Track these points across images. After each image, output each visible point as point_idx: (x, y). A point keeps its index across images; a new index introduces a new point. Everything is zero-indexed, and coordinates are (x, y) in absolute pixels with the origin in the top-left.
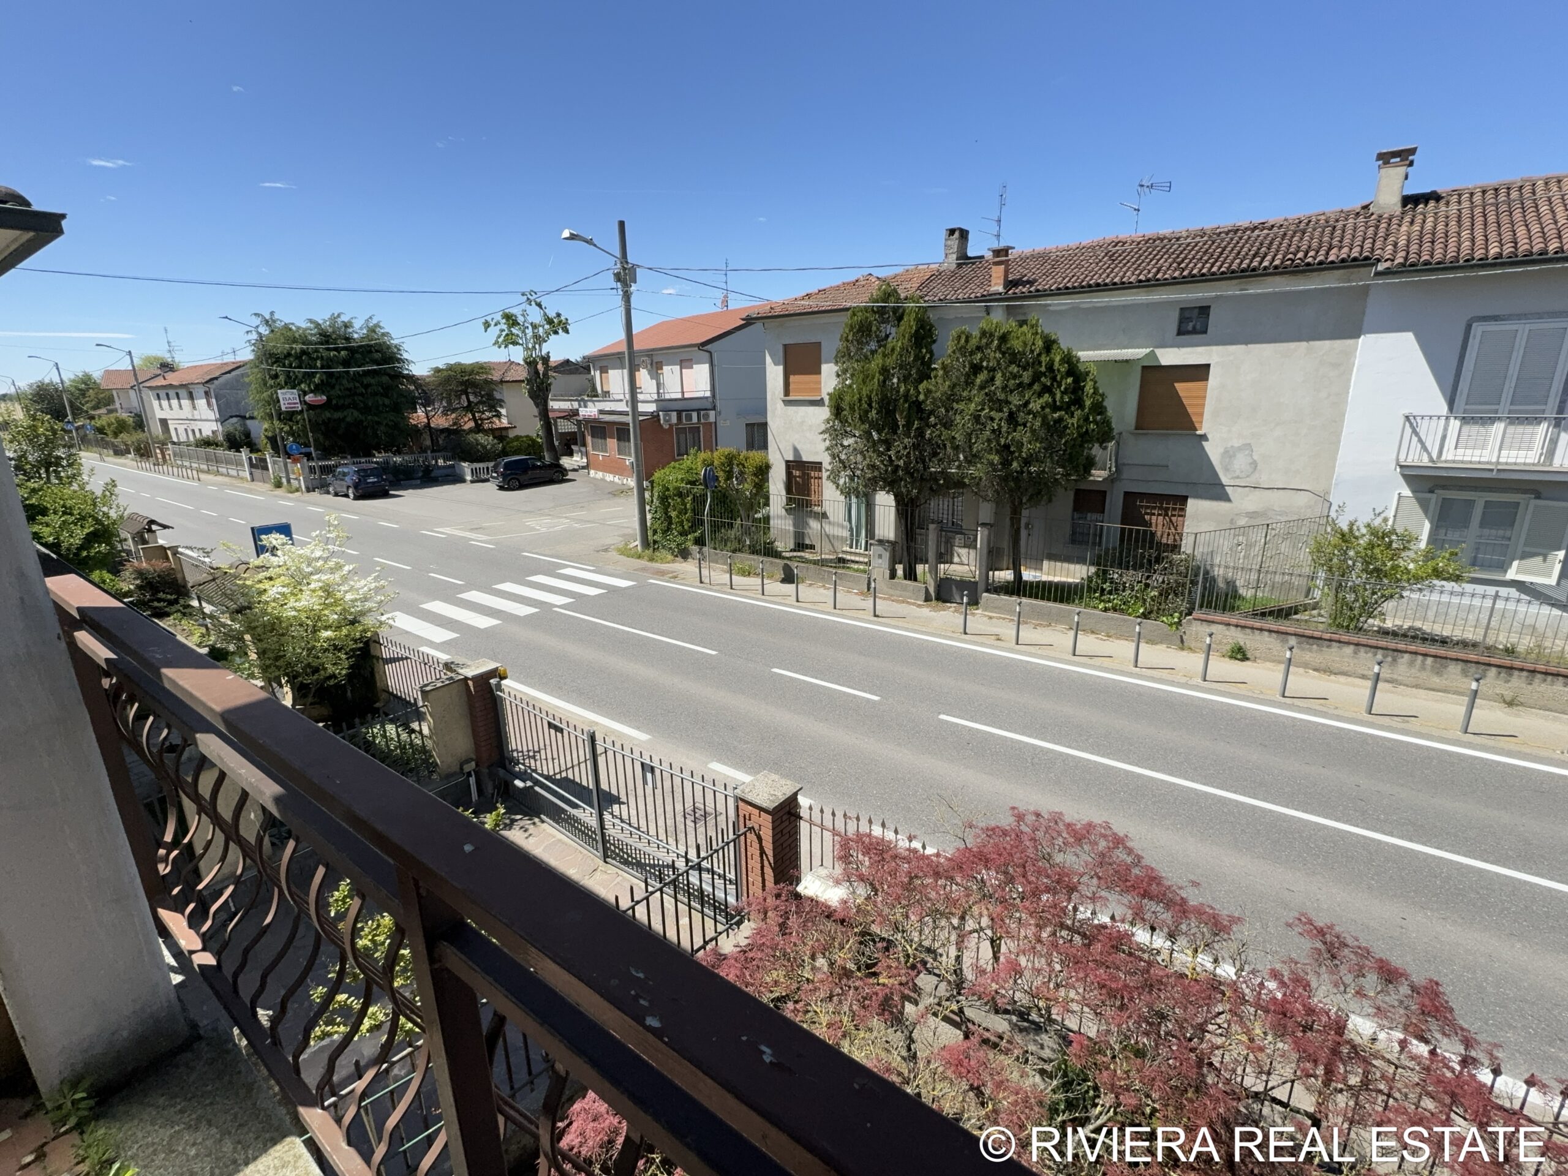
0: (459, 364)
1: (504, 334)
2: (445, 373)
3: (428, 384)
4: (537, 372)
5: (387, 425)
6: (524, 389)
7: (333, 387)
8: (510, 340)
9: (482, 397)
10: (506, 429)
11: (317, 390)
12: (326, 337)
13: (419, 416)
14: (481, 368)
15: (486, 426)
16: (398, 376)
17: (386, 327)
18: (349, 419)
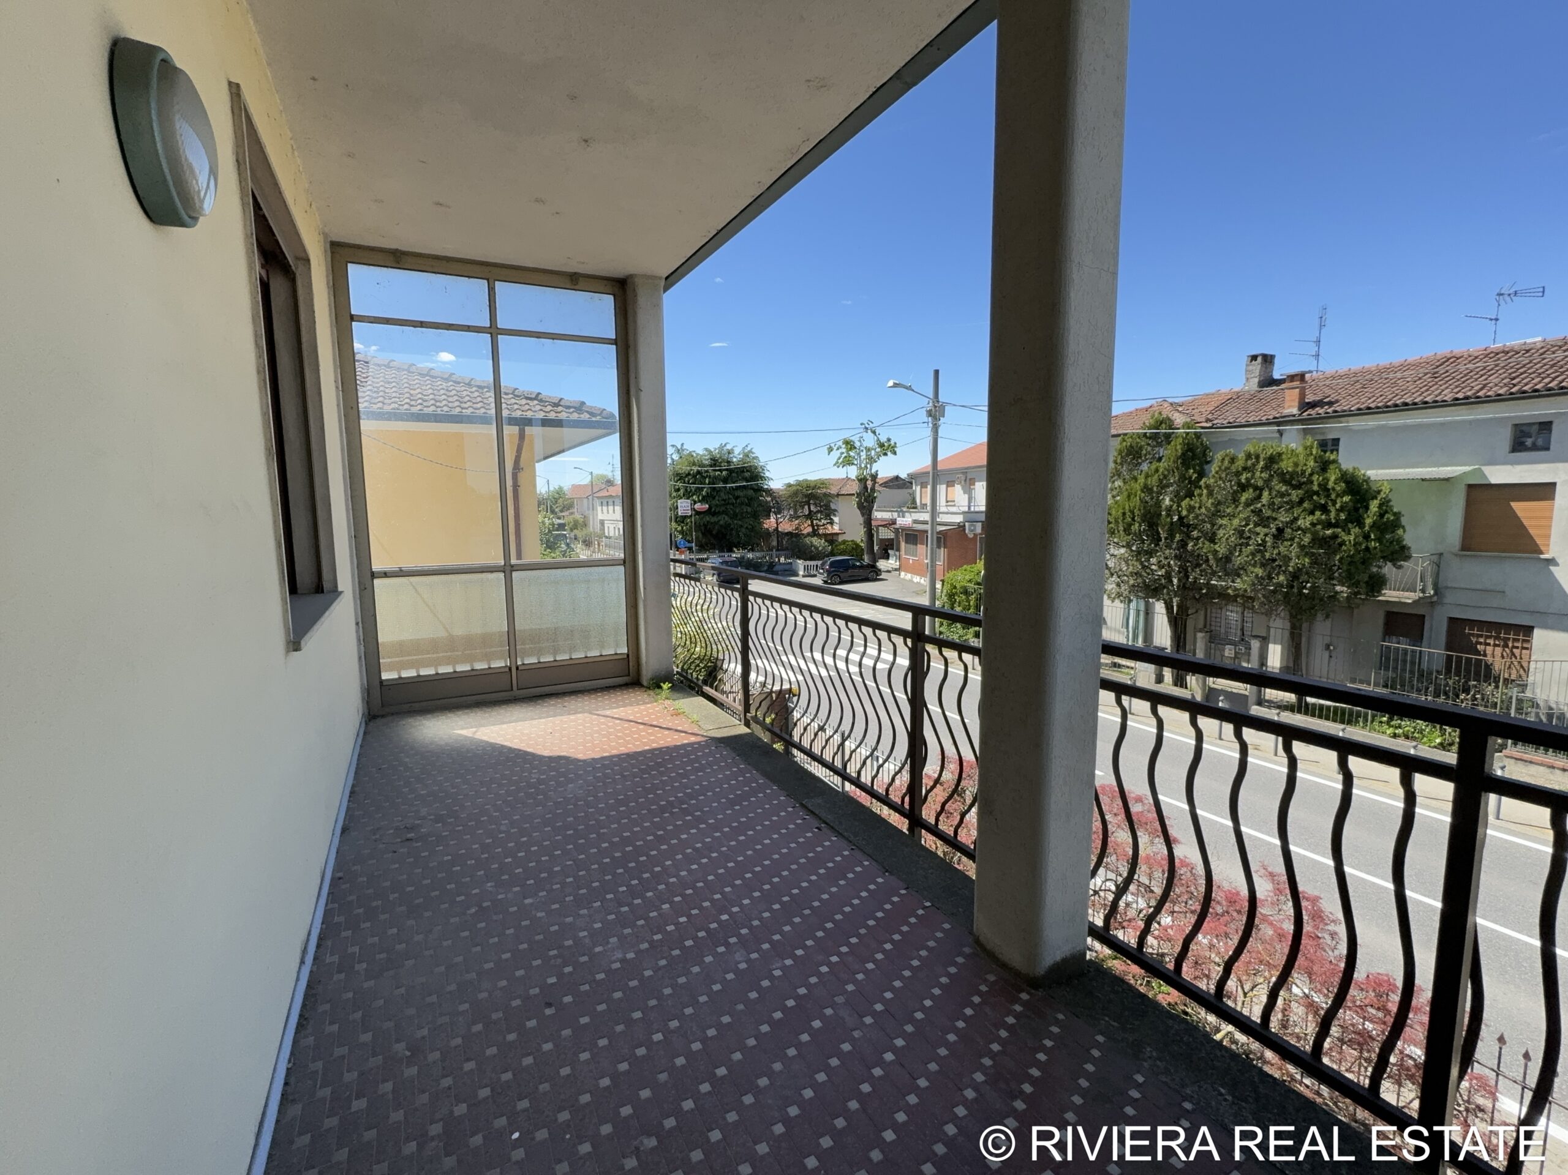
0: (806, 480)
1: (843, 456)
2: (795, 488)
3: (780, 497)
4: (866, 488)
5: (747, 528)
6: (854, 500)
7: (714, 498)
8: (848, 462)
9: (821, 507)
10: (837, 534)
11: (704, 500)
12: (715, 462)
13: (770, 523)
14: (823, 483)
15: (821, 532)
16: (759, 490)
17: (757, 453)
18: (721, 522)
